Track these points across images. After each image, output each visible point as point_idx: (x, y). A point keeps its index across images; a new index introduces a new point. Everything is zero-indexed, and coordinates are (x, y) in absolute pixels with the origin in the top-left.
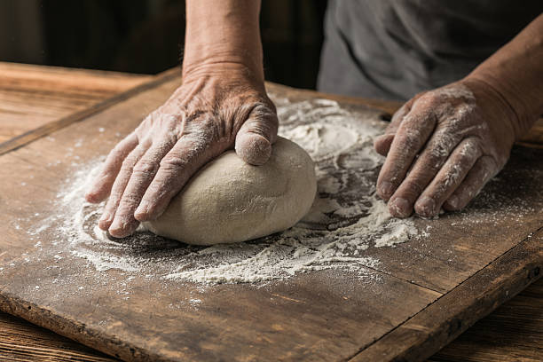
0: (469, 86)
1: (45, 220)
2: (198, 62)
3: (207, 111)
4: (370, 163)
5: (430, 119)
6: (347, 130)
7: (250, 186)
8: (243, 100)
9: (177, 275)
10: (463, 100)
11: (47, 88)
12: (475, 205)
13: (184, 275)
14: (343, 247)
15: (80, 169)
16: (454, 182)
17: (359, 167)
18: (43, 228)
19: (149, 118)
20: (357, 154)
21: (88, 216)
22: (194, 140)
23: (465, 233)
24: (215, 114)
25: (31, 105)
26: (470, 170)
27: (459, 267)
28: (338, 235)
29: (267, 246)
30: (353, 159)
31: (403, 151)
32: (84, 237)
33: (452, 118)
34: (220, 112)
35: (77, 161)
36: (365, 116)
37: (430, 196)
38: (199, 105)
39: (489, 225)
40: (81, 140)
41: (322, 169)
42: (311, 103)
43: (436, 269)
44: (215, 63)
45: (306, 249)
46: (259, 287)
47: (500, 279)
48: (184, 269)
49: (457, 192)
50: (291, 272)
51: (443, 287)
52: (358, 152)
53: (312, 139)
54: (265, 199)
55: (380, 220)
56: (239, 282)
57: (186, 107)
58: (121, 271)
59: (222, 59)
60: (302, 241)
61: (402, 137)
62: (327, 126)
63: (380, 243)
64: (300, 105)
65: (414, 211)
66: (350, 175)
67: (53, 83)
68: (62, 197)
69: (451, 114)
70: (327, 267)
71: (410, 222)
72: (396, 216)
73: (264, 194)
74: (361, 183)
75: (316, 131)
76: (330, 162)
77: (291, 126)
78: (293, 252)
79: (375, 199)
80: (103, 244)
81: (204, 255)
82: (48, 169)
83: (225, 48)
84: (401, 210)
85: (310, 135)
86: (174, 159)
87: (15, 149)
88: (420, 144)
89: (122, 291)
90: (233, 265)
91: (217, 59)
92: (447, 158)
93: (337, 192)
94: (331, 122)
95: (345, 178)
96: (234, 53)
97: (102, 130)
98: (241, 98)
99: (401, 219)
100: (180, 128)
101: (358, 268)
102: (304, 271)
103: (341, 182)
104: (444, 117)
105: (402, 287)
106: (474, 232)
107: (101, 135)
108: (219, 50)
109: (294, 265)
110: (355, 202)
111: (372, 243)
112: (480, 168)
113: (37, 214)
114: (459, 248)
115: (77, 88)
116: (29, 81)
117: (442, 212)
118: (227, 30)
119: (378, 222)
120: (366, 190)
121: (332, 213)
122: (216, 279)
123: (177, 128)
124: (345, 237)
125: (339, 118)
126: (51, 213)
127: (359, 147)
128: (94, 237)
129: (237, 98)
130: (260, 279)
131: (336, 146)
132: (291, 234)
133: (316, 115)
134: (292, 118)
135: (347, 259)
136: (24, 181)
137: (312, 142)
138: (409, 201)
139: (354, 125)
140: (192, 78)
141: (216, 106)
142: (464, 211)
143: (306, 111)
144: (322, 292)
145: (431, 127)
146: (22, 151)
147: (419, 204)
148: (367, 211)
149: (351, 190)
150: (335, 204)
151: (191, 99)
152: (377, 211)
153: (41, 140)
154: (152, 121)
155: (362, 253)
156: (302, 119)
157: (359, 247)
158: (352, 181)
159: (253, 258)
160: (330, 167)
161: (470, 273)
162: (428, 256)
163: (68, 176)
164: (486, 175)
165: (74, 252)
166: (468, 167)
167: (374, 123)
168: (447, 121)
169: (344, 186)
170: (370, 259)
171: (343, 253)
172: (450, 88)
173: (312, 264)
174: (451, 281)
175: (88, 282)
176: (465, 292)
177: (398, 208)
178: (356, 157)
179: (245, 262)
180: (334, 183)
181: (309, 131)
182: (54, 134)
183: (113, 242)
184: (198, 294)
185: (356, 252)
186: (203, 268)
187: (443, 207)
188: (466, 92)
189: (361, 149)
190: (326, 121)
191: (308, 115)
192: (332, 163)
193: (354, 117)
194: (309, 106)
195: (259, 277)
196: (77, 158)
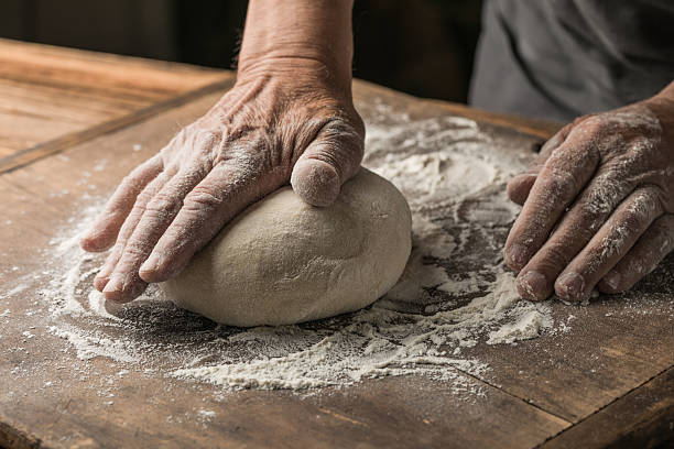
0: (656, 110)
1: (24, 278)
2: (258, 55)
3: (258, 128)
4: (507, 214)
5: (590, 157)
6: (483, 164)
7: (309, 242)
8: (311, 113)
9: (188, 372)
10: (643, 131)
11: (88, 82)
12: (647, 287)
13: (200, 372)
14: (438, 341)
15: (93, 205)
16: (615, 251)
17: (487, 221)
18: (19, 289)
19: (181, 134)
20: (489, 201)
21: (86, 275)
22: (234, 168)
23: (623, 329)
24: (270, 131)
25: (59, 105)
26: (641, 235)
27: (604, 383)
28: (436, 323)
29: (330, 335)
30: (482, 209)
31: (547, 200)
32: (72, 306)
33: (621, 156)
34: (278, 130)
35: (91, 192)
36: (512, 145)
37: (577, 271)
38: (249, 118)
39: (661, 318)
40: (104, 161)
41: (433, 221)
42: (440, 122)
43: (569, 383)
44: (282, 57)
45: (385, 341)
46: (304, 397)
47: (661, 405)
48: (202, 363)
49: (619, 266)
50: (356, 376)
51: (575, 412)
52: (492, 198)
53: (428, 175)
54: (328, 262)
55: (502, 302)
56: (277, 388)
57: (231, 121)
58: (112, 360)
59: (291, 52)
60: (382, 329)
61: (546, 181)
62: (456, 157)
63: (495, 337)
64: (423, 124)
65: (554, 292)
66: (473, 231)
67: (97, 77)
68: (57, 244)
69: (622, 152)
70: (410, 371)
71: (545, 308)
72: (526, 297)
73: (328, 254)
74: (487, 244)
75: (437, 164)
76: (448, 210)
77: (404, 155)
78: (365, 344)
79: (501, 270)
80: (97, 318)
81: (236, 343)
82: (48, 201)
83: (296, 36)
84: (535, 290)
85: (428, 169)
86: (203, 196)
87: (10, 171)
88: (571, 192)
89: (105, 390)
90: (274, 361)
91: (284, 52)
92: (608, 216)
93: (448, 256)
94: (462, 151)
95: (463, 237)
96: (307, 45)
97: (137, 147)
98: (310, 110)
99: (534, 302)
100: (218, 150)
101: (455, 375)
102: (374, 375)
103: (457, 241)
104: (610, 154)
105: (513, 409)
106: (637, 328)
107: (134, 155)
108: (288, 38)
109: (361, 366)
110: (472, 274)
111: (483, 337)
112: (658, 233)
113: (15, 269)
114: (610, 352)
115: (127, 85)
116: (66, 72)
117: (594, 296)
118: (302, 10)
119: (499, 306)
120: (491, 256)
121: (435, 288)
122: (243, 381)
123: (214, 150)
124: (446, 326)
125: (474, 146)
126: (35, 267)
127: (494, 190)
128: (86, 307)
129: (304, 109)
130: (308, 385)
131: (462, 188)
132: (370, 316)
133: (443, 140)
134: (408, 143)
135: (442, 360)
136: (10, 218)
137: (428, 180)
138: (547, 277)
139: (494, 158)
140: (248, 78)
141: (273, 119)
142: (628, 296)
143: (430, 133)
144: (394, 410)
145: (591, 169)
146: (21, 173)
147: (561, 283)
148: (486, 287)
149: (470, 254)
150: (441, 274)
151: (241, 108)
152: (500, 289)
153: (50, 159)
154: (185, 139)
155: (466, 353)
156: (422, 145)
157: (462, 343)
158: (475, 241)
159: (306, 351)
160: (446, 218)
161: (618, 393)
162: (562, 361)
163: (74, 213)
164: (666, 243)
165: (53, 328)
166: (639, 231)
167: (523, 156)
168: (614, 162)
169: (462, 247)
170: (475, 362)
171: (439, 350)
172: (626, 111)
173: (388, 365)
174: (586, 405)
175: (61, 375)
176: (605, 423)
177: (529, 287)
178: (486, 205)
179: (292, 356)
180: (447, 242)
181: (426, 164)
182: (70, 151)
183: (110, 316)
184: (213, 403)
185: (457, 351)
186: (229, 363)
187: (597, 288)
188: (649, 119)
189: (496, 194)
190: (456, 150)
191: (433, 139)
192: (451, 213)
193: (496, 145)
194: (435, 126)
195: (306, 380)
196: (93, 187)
